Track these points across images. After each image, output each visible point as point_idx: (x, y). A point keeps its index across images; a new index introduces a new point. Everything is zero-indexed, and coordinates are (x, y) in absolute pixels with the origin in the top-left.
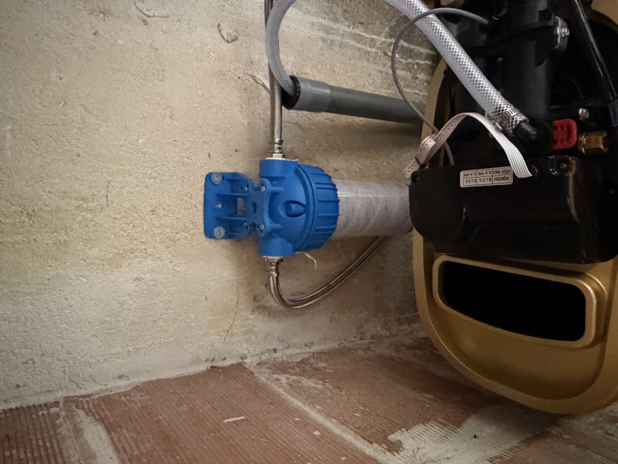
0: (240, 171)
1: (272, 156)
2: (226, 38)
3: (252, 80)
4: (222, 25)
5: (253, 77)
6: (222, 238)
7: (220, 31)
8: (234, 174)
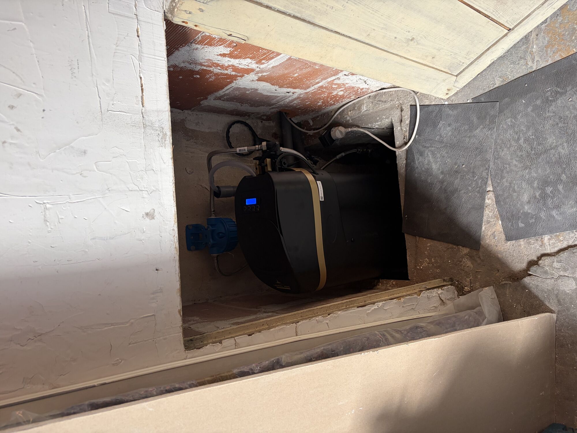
0: (199, 223)
1: (211, 217)
2: (189, 173)
3: (200, 187)
4: (187, 168)
5: (201, 186)
6: (195, 250)
7: (186, 171)
8: (197, 225)
